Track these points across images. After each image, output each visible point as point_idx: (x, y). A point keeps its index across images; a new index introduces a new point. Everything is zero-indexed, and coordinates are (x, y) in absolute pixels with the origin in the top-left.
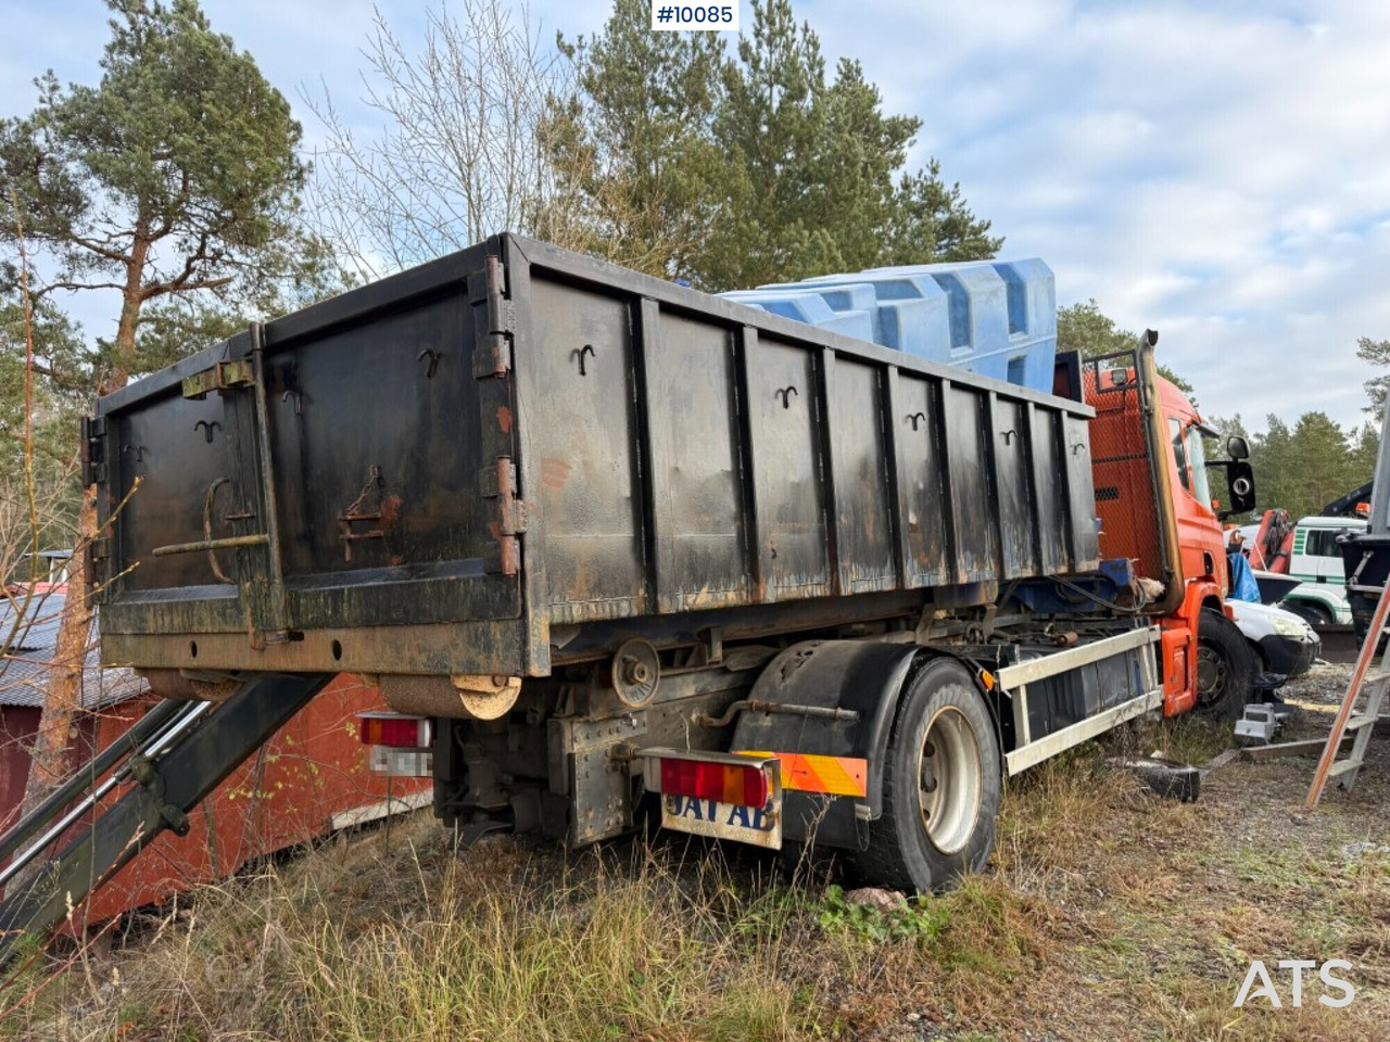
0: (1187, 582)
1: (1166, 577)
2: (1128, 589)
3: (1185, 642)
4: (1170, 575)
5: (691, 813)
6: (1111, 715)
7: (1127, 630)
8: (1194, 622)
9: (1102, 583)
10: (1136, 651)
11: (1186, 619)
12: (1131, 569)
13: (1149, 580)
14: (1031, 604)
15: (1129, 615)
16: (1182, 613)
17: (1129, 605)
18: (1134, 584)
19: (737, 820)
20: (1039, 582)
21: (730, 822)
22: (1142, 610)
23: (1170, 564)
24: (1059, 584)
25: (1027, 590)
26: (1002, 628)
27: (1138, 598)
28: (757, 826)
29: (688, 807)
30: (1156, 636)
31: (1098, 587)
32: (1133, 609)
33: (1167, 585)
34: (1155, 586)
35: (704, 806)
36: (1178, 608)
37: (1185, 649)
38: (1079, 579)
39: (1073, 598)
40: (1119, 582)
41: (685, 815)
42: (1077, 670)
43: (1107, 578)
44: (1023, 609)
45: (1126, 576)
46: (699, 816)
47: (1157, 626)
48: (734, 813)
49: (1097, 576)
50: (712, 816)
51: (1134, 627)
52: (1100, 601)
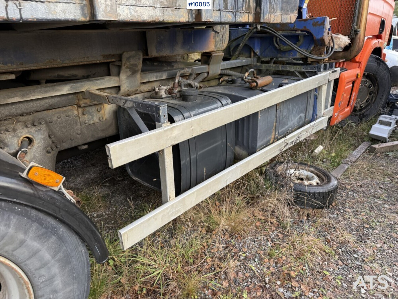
0: (366, 38)
1: (353, 35)
2: (322, 41)
3: (354, 78)
4: (357, 32)
6: (280, 145)
7: (315, 73)
8: (363, 65)
9: (305, 36)
10: (318, 89)
11: (360, 63)
12: (328, 25)
13: (340, 36)
14: (257, 51)
15: (318, 62)
16: (357, 59)
17: (321, 54)
18: (327, 38)
20: (264, 35)
22: (330, 58)
23: (359, 25)
24: (277, 37)
25: (256, 41)
26: (231, 69)
27: (328, 48)
30: (337, 76)
31: (301, 39)
32: (323, 57)
33: (353, 40)
34: (344, 40)
36: (356, 56)
37: (353, 83)
38: (289, 33)
39: (283, 48)
40: (317, 37)
42: (255, 115)
43: (308, 32)
44: (252, 54)
45: (323, 32)
47: (338, 69)
49: (302, 31)
51: (320, 71)
52: (301, 51)
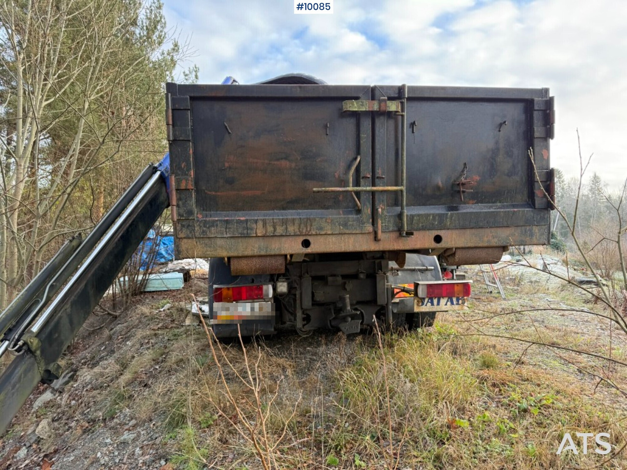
5: (429, 304)
19: (449, 303)
21: (446, 305)
28: (458, 304)
29: (428, 302)
35: (435, 301)
41: (426, 305)
46: (432, 304)
48: (448, 301)
50: (438, 304)
